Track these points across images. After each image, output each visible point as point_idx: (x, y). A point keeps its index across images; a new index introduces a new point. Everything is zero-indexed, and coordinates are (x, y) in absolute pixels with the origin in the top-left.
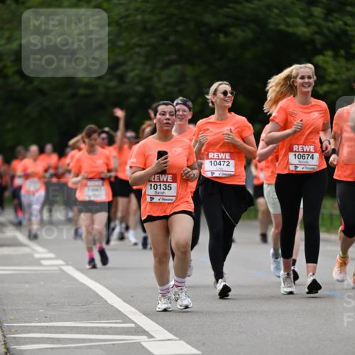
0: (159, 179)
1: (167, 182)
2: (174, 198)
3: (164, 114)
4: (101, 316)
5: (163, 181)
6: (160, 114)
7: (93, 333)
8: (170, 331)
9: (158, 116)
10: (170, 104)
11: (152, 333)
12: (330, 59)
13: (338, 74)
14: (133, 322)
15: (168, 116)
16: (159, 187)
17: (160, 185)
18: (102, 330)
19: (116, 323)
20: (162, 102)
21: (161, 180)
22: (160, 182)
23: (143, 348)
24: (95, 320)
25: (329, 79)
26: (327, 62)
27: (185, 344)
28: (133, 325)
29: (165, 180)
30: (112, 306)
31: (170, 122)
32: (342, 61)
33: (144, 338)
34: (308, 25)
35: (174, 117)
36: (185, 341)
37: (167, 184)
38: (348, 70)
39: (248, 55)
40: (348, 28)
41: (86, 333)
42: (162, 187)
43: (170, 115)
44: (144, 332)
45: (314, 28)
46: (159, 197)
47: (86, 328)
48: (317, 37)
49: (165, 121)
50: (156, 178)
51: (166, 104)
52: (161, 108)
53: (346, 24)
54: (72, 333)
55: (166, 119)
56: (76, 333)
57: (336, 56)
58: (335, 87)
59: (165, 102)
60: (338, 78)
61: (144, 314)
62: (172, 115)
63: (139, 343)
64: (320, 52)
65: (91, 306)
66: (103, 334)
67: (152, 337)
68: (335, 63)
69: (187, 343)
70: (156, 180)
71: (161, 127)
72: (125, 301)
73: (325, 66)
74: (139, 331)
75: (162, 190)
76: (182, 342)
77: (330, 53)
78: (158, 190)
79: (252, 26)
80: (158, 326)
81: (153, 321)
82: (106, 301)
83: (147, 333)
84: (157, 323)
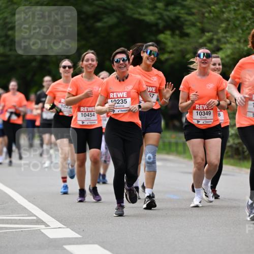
4: (13, 212)
7: (8, 224)
8: (60, 222)
11: (48, 223)
12: (169, 37)
13: (174, 46)
14: (35, 216)
18: (14, 221)
19: (24, 216)
23: (42, 233)
24: (10, 214)
25: (169, 50)
26: (166, 39)
27: (70, 230)
28: (35, 218)
30: (22, 205)
32: (177, 39)
33: (43, 226)
34: (153, 14)
36: (70, 229)
38: (182, 44)
39: (114, 34)
40: (181, 15)
41: (3, 224)
44: (42, 223)
45: (158, 16)
47: (3, 220)
48: (160, 21)
53: (179, 13)
57: (173, 35)
58: (172, 55)
60: (174, 49)
61: (43, 210)
63: (39, 230)
64: (162, 32)
65: (7, 205)
66: (15, 224)
67: (48, 226)
68: (173, 39)
69: (72, 230)
72: (29, 201)
73: (165, 41)
74: (39, 222)
76: (69, 229)
77: (168, 32)
79: (118, 14)
80: (52, 218)
81: (49, 215)
82: (16, 202)
83: (45, 223)
84: (51, 216)
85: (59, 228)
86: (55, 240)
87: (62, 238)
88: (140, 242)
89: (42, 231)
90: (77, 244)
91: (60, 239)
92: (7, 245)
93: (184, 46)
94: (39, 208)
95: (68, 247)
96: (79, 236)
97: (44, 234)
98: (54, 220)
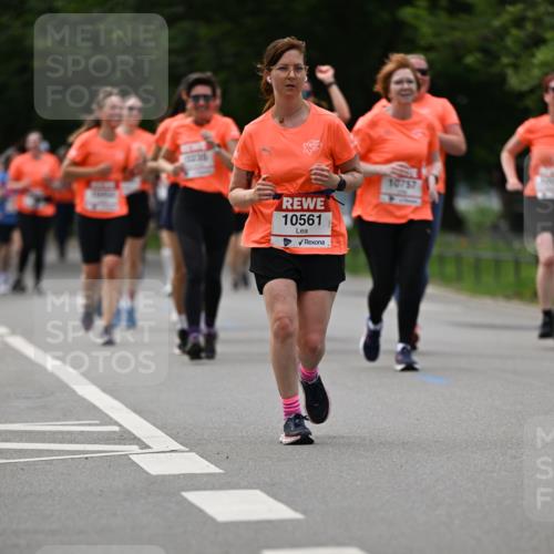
4: (66, 415)
7: (54, 442)
8: (175, 438)
11: (146, 441)
12: (423, 13)
13: (437, 35)
14: (116, 424)
18: (69, 436)
19: (90, 425)
23: (133, 463)
24: (58, 420)
25: (423, 43)
26: (417, 17)
27: (197, 457)
28: (117, 429)
30: (84, 399)
32: (443, 18)
33: (135, 448)
36: (198, 453)
38: (453, 28)
41: (44, 442)
44: (134, 440)
47: (44, 433)
54: (21, 441)
56: (26, 441)
57: (433, 8)
60: (436, 42)
61: (135, 411)
63: (126, 455)
65: (51, 398)
66: (71, 442)
67: (148, 447)
68: (431, 19)
69: (202, 456)
72: (104, 390)
73: (416, 22)
74: (126, 437)
76: (194, 455)
77: (423, 3)
81: (148, 421)
82: (74, 391)
83: (139, 439)
84: (154, 425)
85: (172, 451)
86: (163, 479)
87: (179, 475)
88: (358, 483)
89: (134, 458)
90: (213, 488)
91: (174, 476)
92: (51, 491)
93: (458, 35)
94: (127, 406)
95: (192, 496)
96: (217, 470)
97: (138, 466)
98: (160, 433)
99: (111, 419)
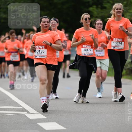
0: (39, 48)
1: (42, 49)
2: (46, 56)
3: (44, 22)
5: (41, 49)
6: (43, 22)
7: (7, 111)
8: (36, 110)
9: (42, 23)
10: (47, 18)
14: (22, 107)
15: (46, 23)
16: (39, 51)
17: (40, 50)
18: (10, 110)
19: (15, 107)
20: (44, 17)
21: (40, 48)
22: (39, 49)
23: (26, 116)
24: (8, 106)
27: (41, 115)
28: (22, 108)
29: (42, 48)
30: (14, 101)
31: (47, 25)
33: (26, 112)
35: (49, 23)
37: (42, 50)
41: (4, 111)
42: (41, 51)
43: (47, 23)
44: (26, 110)
46: (39, 56)
47: (4, 109)
49: (45, 25)
50: (38, 47)
51: (46, 18)
52: (43, 20)
55: (46, 24)
59: (45, 17)
61: (26, 104)
62: (48, 23)
63: (24, 114)
67: (29, 112)
70: (38, 48)
71: (43, 28)
72: (19, 99)
74: (24, 110)
75: (40, 53)
78: (39, 53)
80: (31, 108)
82: (12, 99)
84: (31, 107)
87: (36, 119)
96: (46, 118)
97: (27, 117)
98: (32, 109)
99: (20, 105)
